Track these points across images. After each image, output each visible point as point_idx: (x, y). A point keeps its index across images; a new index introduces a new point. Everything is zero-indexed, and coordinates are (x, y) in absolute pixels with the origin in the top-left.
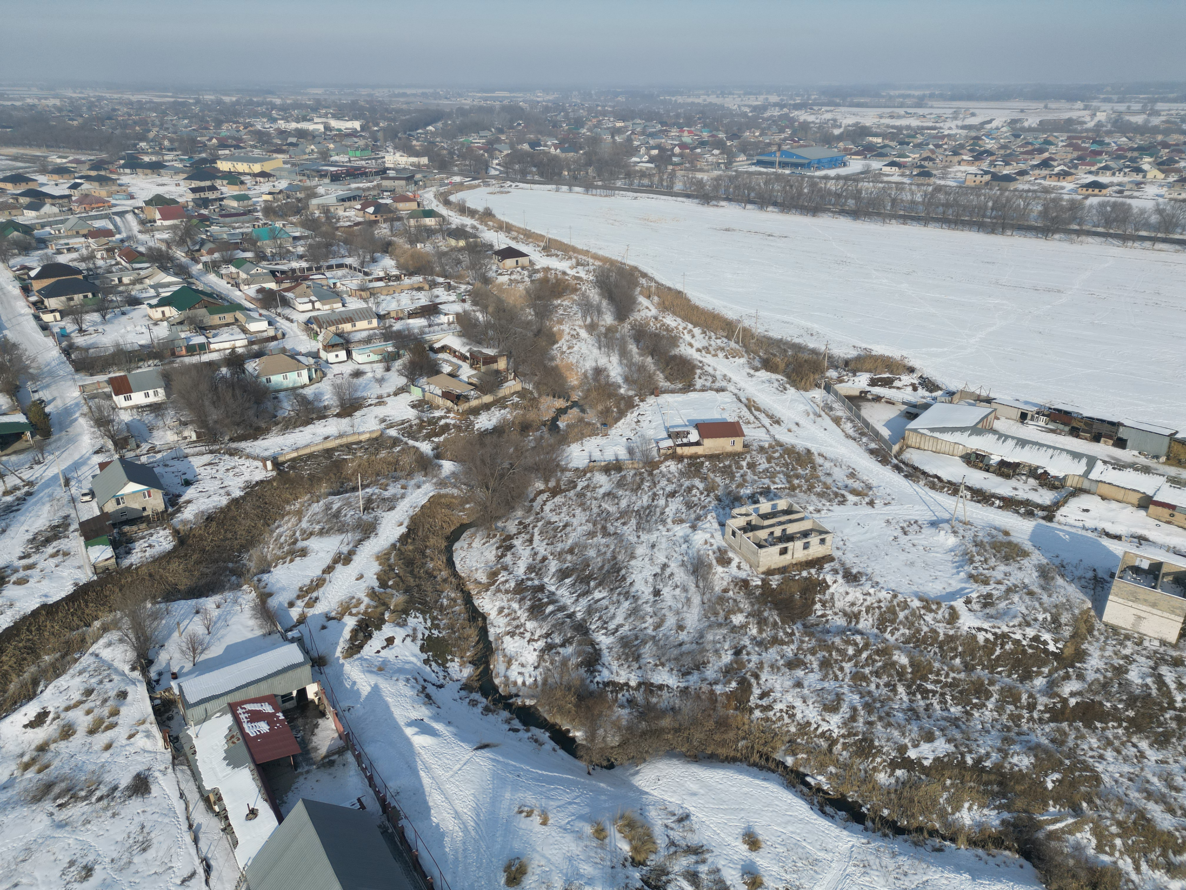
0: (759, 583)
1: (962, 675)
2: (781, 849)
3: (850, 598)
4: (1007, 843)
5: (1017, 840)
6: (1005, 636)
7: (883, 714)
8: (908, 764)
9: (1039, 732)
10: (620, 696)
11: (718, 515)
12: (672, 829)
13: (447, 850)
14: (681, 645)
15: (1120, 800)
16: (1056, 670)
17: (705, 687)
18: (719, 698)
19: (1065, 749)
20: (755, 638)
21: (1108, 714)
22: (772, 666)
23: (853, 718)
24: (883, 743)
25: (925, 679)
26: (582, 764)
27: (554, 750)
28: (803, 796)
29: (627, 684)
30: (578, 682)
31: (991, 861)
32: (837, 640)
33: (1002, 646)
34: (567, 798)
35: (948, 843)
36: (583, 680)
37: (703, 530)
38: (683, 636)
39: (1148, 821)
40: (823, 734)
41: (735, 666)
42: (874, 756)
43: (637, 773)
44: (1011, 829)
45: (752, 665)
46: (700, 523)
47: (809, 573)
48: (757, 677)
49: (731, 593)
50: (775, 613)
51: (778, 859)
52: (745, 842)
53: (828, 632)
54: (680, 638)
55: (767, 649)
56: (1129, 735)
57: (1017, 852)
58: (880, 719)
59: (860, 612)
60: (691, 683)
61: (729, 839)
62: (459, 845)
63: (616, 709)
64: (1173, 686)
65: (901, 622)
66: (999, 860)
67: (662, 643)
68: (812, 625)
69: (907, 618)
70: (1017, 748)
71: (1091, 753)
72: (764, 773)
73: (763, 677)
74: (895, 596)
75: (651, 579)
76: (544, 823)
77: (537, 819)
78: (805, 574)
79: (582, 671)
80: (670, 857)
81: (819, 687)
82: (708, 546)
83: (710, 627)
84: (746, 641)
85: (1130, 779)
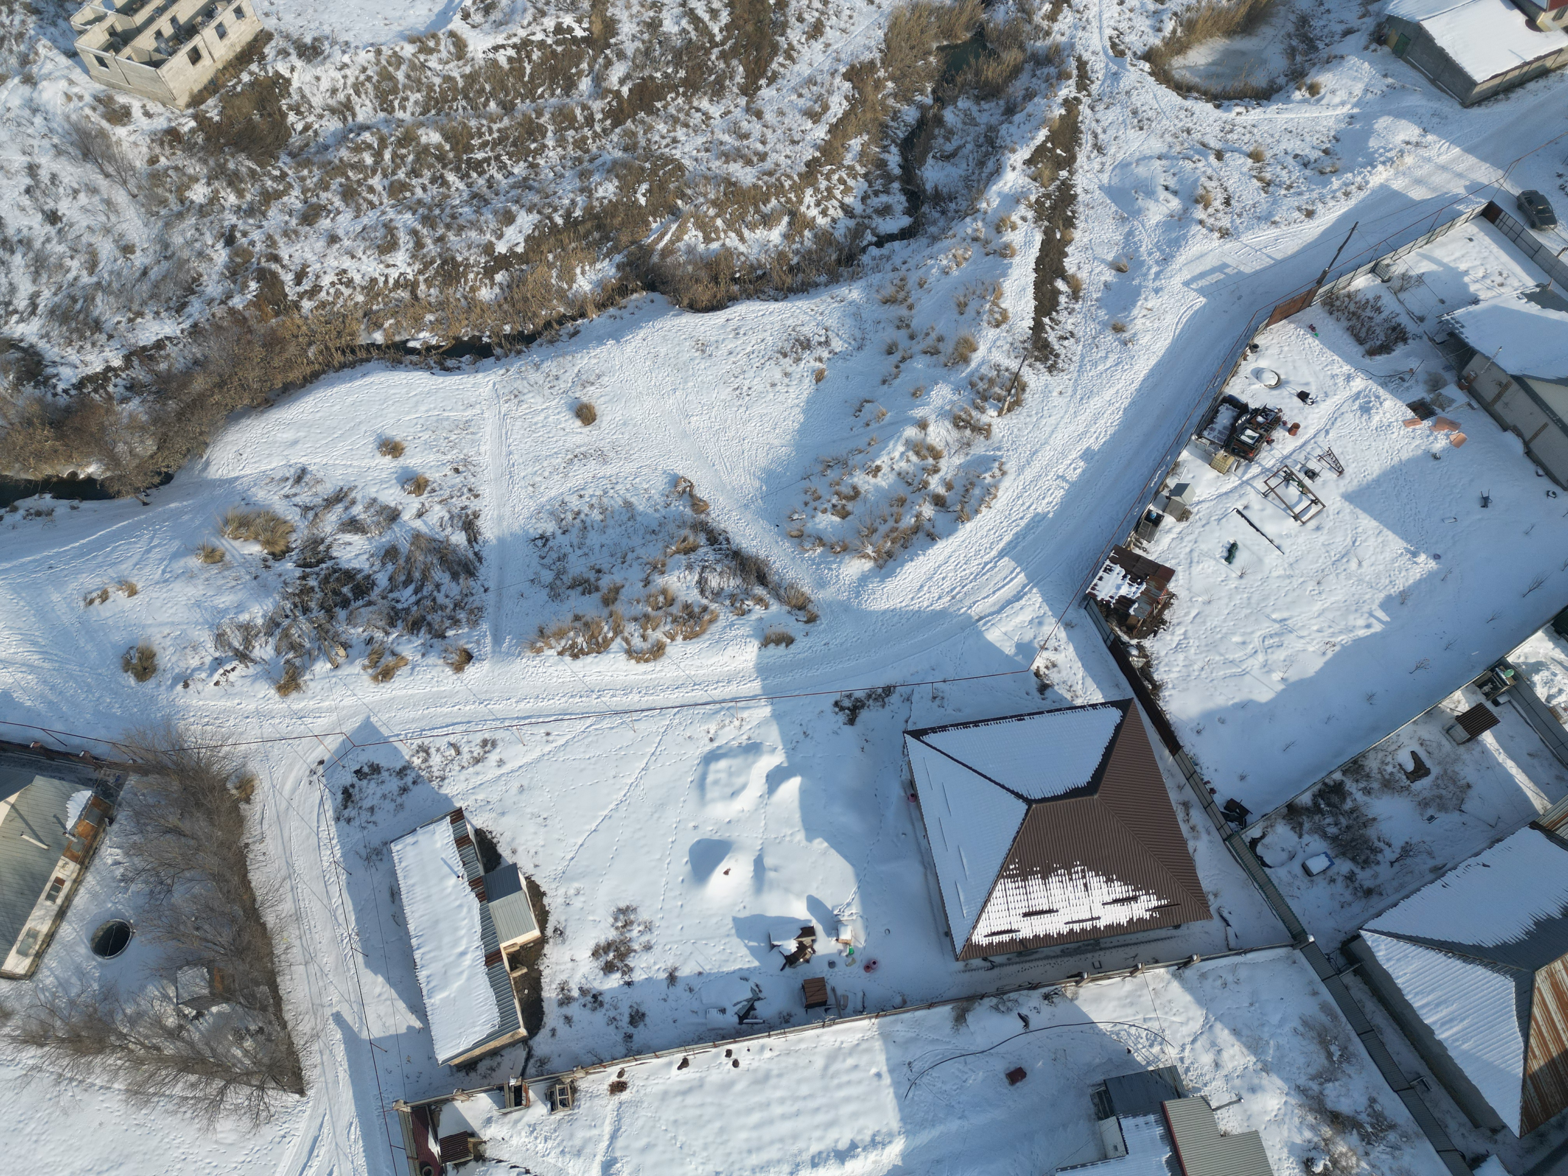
0: (193, 124)
1: (506, 121)
2: (425, 436)
3: (325, 84)
4: (630, 286)
5: (638, 277)
6: (526, 43)
7: (448, 220)
8: (503, 262)
9: (609, 147)
10: (111, 389)
11: (54, 41)
12: (295, 495)
13: (29, 703)
14: (145, 273)
15: (706, 178)
16: (594, 60)
17: (219, 311)
18: (247, 314)
19: (641, 151)
20: (239, 208)
21: (663, 86)
22: (286, 234)
23: (419, 245)
24: (466, 254)
25: (469, 149)
26: (127, 500)
27: (73, 508)
28: (416, 366)
29: (109, 369)
30: (36, 408)
31: (625, 313)
32: (344, 153)
33: (529, 57)
34: (139, 547)
35: (580, 322)
36: (40, 401)
37: (48, 77)
38: (139, 260)
39: (734, 184)
40: (397, 284)
41: (238, 260)
42: (465, 275)
43: (207, 464)
44: (628, 269)
45: (259, 247)
46: (35, 69)
47: (251, 73)
48: (276, 259)
49: (163, 160)
50: (242, 157)
51: (429, 446)
52: (384, 454)
53: (326, 148)
54: (137, 263)
55: (264, 214)
56: (688, 100)
57: (643, 289)
58: (448, 227)
59: (348, 98)
60: (196, 316)
61: (366, 463)
62: (40, 688)
63: (119, 408)
64: (706, 17)
65: (405, 87)
66: (631, 308)
67: (115, 286)
68: (301, 149)
69: (408, 77)
70: (596, 178)
71: (664, 142)
72: (359, 369)
73: (284, 254)
74: (379, 52)
75: (26, 201)
76: (133, 592)
77: (119, 597)
78: (245, 77)
79: (29, 389)
80: (313, 523)
81: (359, 228)
82: (75, 103)
83: (168, 225)
84: (230, 219)
85: (707, 150)
